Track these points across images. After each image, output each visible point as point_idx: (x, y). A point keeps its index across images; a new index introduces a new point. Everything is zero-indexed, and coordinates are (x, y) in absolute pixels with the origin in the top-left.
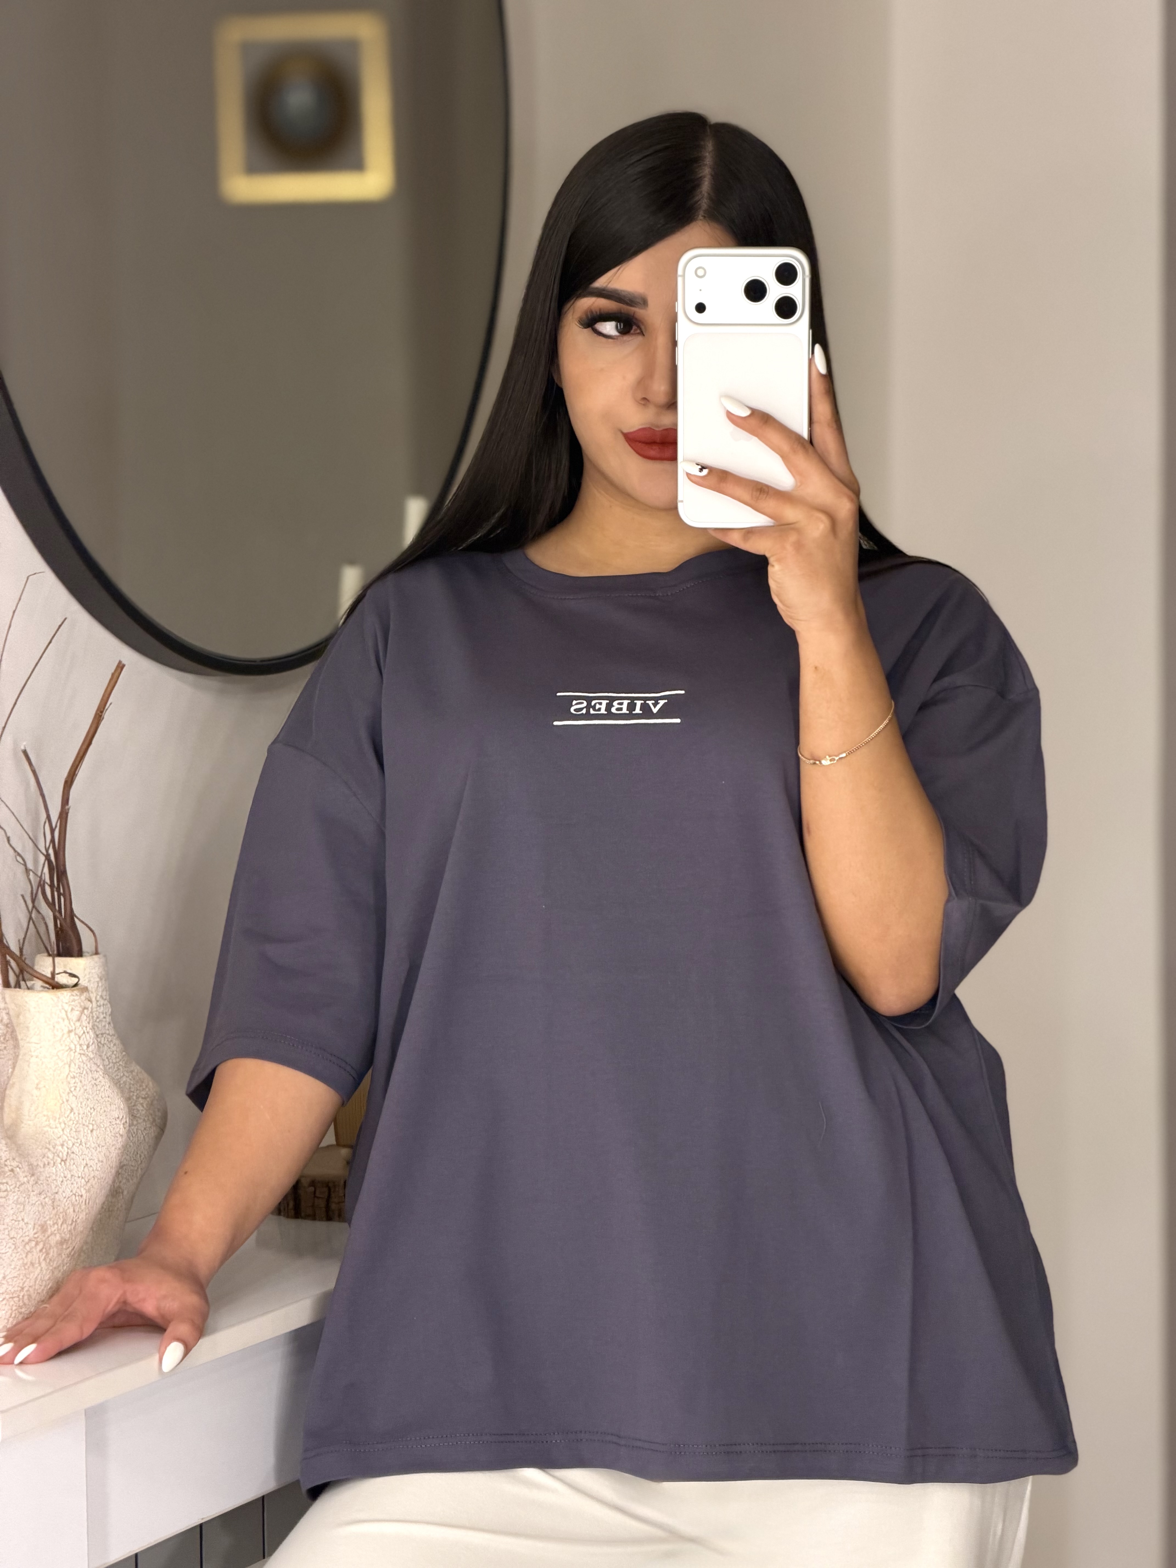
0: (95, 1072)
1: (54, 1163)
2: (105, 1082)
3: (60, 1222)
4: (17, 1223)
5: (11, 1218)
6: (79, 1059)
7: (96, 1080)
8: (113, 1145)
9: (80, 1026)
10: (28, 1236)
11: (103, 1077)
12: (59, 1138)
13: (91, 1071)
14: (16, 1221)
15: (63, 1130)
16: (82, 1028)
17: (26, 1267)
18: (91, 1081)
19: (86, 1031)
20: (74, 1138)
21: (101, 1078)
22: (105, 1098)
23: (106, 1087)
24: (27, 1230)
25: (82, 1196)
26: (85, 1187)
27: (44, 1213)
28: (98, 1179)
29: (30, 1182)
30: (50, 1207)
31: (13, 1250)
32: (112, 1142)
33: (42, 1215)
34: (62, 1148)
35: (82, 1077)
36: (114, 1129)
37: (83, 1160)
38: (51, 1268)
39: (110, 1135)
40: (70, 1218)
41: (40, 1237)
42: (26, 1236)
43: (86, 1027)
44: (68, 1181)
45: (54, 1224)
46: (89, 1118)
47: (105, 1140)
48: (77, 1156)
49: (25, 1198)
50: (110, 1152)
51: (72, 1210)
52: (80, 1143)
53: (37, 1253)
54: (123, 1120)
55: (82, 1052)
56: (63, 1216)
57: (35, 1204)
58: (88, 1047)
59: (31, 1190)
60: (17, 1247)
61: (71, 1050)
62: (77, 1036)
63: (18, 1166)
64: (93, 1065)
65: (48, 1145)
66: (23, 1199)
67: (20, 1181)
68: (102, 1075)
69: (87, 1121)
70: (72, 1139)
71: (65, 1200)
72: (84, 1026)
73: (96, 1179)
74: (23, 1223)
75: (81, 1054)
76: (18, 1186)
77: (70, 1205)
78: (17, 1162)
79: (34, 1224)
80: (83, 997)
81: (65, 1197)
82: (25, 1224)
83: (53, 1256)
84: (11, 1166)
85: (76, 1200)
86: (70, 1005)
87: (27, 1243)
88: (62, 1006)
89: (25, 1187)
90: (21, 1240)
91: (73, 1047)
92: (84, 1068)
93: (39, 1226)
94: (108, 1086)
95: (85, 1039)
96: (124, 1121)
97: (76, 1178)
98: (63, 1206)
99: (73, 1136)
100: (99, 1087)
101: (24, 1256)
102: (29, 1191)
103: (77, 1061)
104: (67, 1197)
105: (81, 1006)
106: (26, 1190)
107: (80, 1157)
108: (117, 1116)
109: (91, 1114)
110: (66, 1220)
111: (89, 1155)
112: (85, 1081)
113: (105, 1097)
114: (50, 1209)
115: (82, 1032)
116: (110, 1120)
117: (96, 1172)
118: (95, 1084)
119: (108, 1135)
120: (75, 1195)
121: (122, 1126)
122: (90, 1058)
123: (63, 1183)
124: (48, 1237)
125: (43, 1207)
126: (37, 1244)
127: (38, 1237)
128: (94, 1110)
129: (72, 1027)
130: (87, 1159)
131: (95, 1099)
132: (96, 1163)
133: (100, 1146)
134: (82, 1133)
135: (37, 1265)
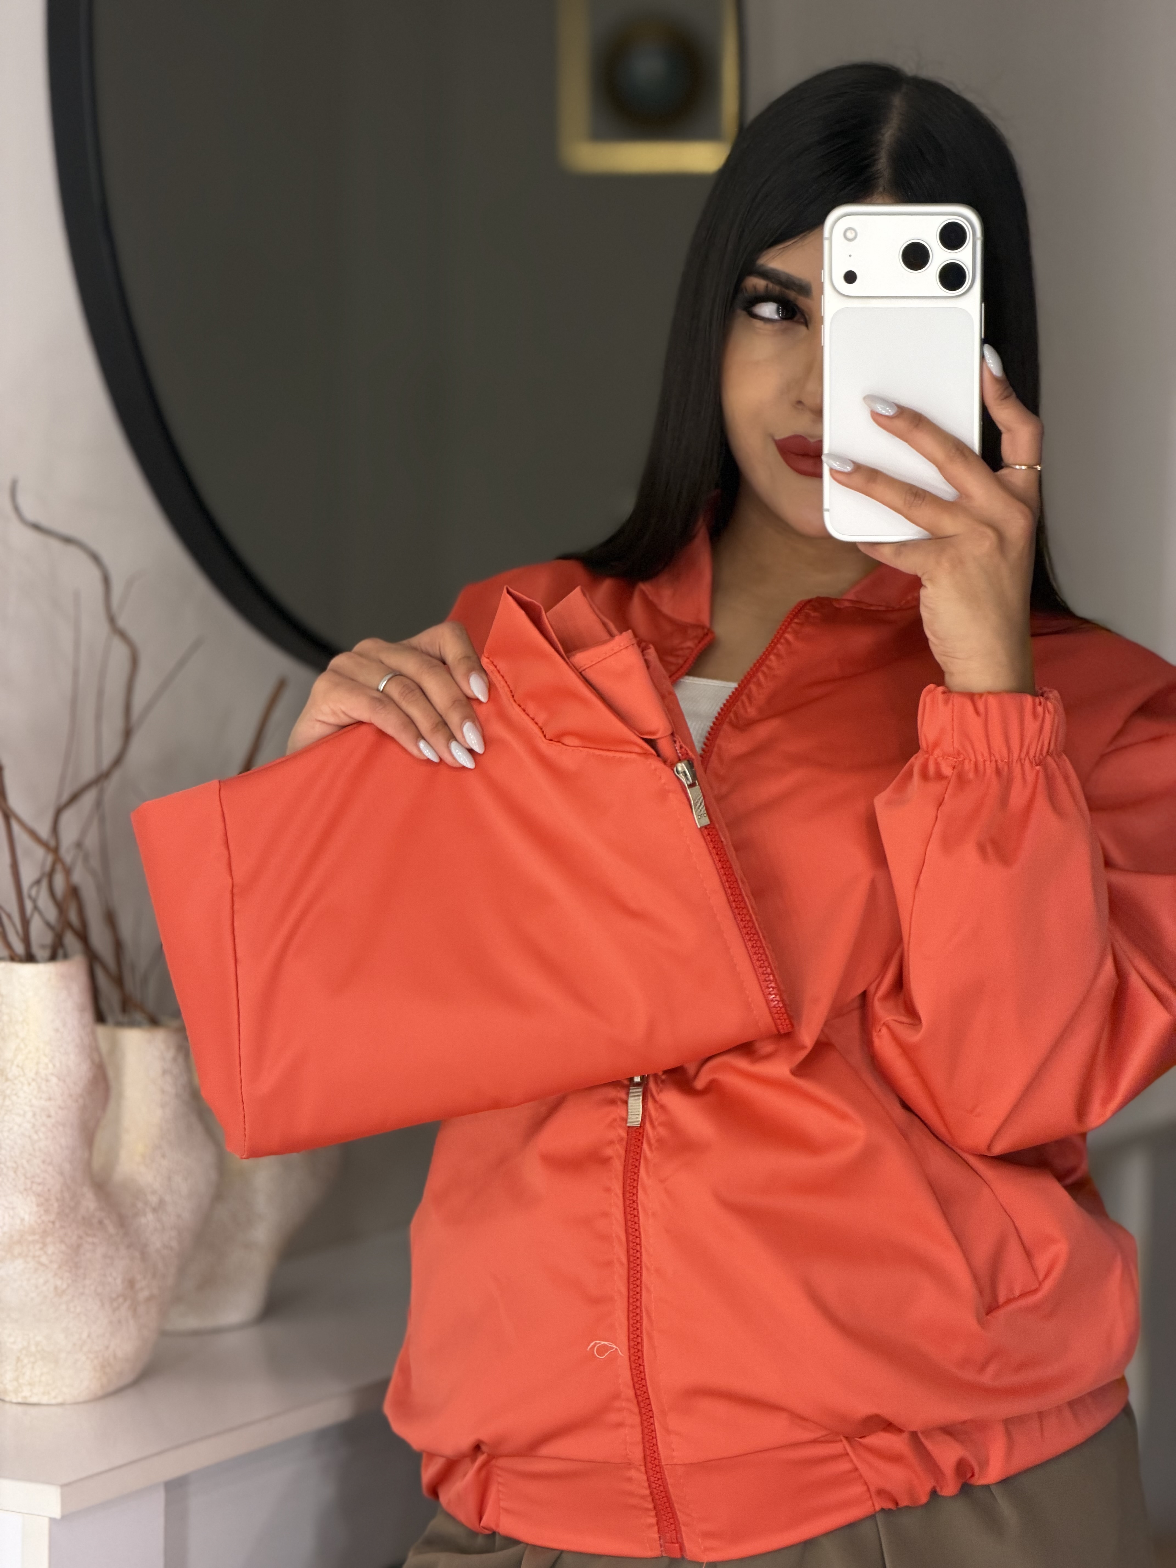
1: (144, 1213)
3: (149, 1277)
5: (98, 1273)
6: (174, 1101)
8: (206, 1194)
9: (176, 1066)
10: (116, 1292)
12: (149, 1186)
13: (186, 1114)
14: (103, 1276)
15: (155, 1177)
16: (179, 1069)
18: (185, 1125)
19: (182, 1072)
20: (166, 1186)
24: (114, 1285)
27: (133, 1267)
29: (119, 1234)
31: (99, 1307)
32: (205, 1190)
33: (130, 1269)
34: (153, 1196)
36: (207, 1176)
39: (203, 1183)
40: (160, 1272)
41: (128, 1292)
42: (113, 1292)
43: (183, 1067)
45: (143, 1279)
47: (198, 1188)
51: (162, 1263)
53: (125, 1310)
55: (178, 1094)
56: (152, 1270)
57: (123, 1258)
60: (104, 1304)
61: (166, 1092)
62: (173, 1077)
63: (106, 1217)
64: (188, 1108)
65: (137, 1194)
66: (112, 1252)
67: (108, 1233)
71: (155, 1252)
73: (188, 1231)
76: (106, 1238)
77: (160, 1259)
79: (123, 1280)
82: (113, 1279)
83: (141, 1312)
85: (167, 1253)
87: (115, 1299)
88: (157, 1044)
89: (113, 1239)
90: (108, 1296)
92: (178, 1111)
93: (128, 1281)
95: (181, 1080)
97: (167, 1229)
98: (153, 1258)
100: (193, 1132)
101: (111, 1313)
103: (172, 1104)
104: (157, 1249)
105: (177, 1045)
106: (115, 1243)
107: (172, 1207)
108: (210, 1163)
110: (155, 1274)
111: (182, 1205)
114: (139, 1262)
115: (178, 1072)
116: (203, 1167)
118: (190, 1128)
120: (165, 1247)
121: (215, 1174)
124: (137, 1293)
126: (125, 1300)
128: (188, 1156)
132: (189, 1214)
134: (174, 1181)
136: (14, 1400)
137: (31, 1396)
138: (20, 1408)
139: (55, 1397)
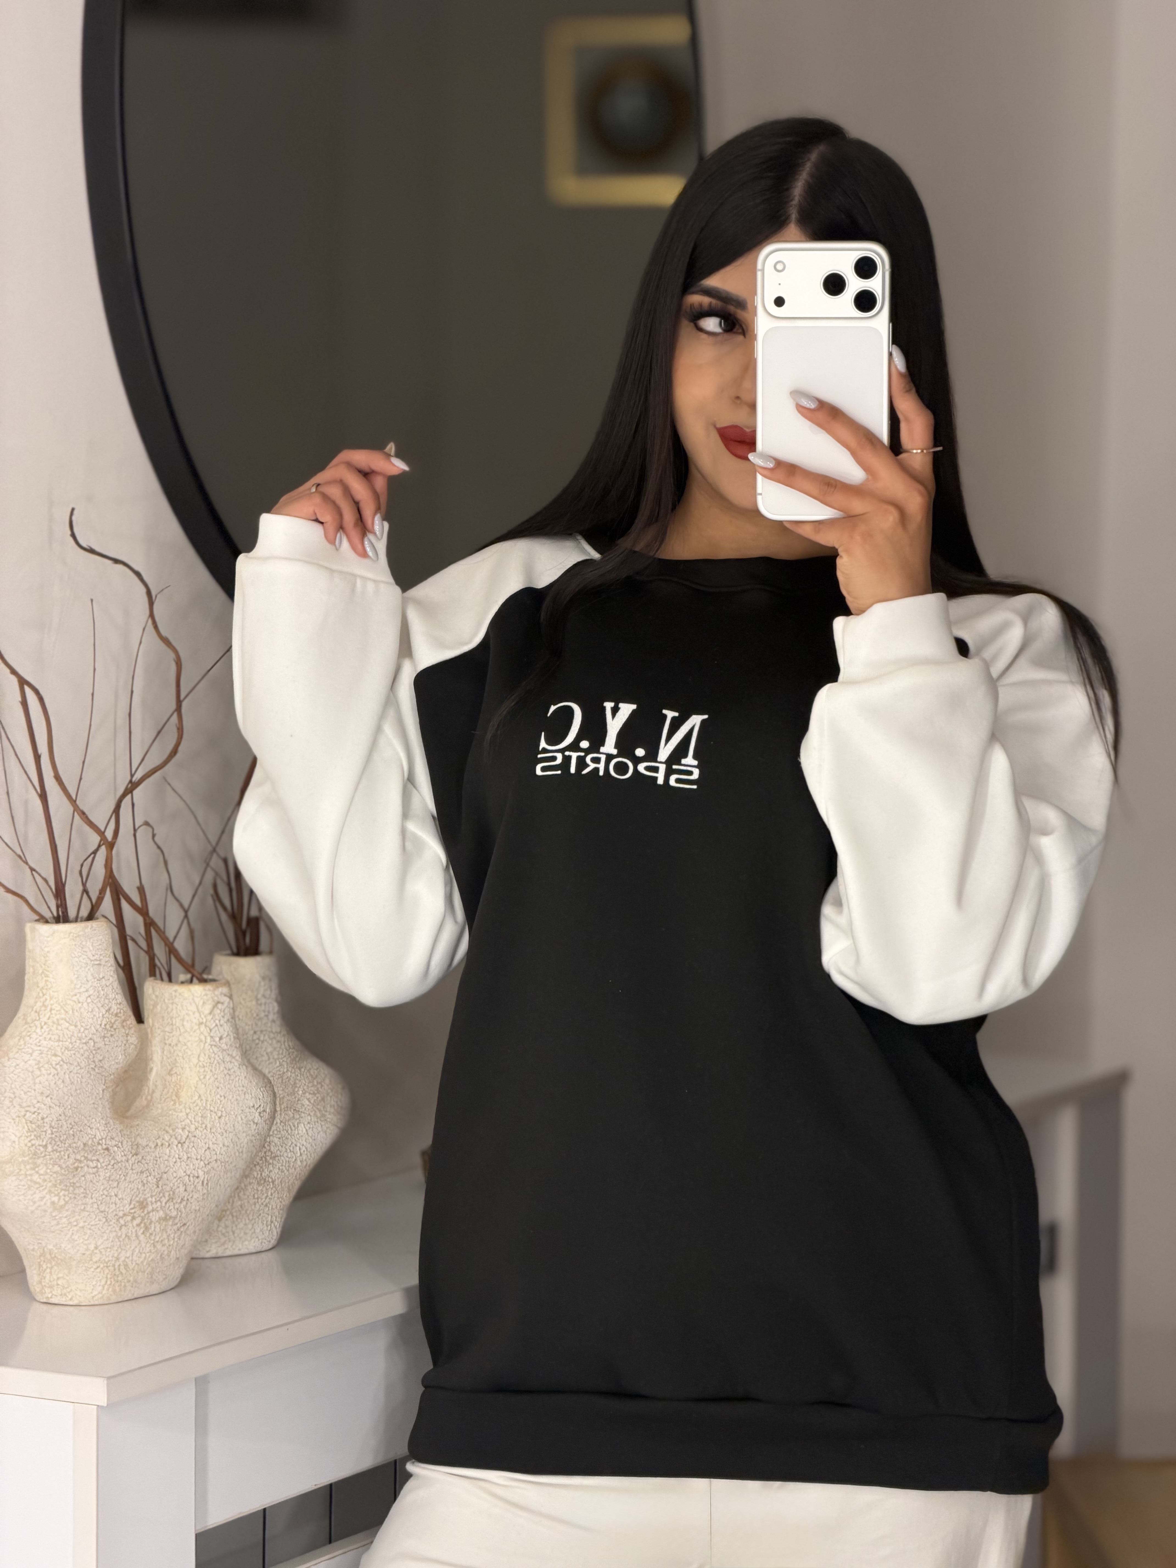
0: (229, 1063)
1: (169, 1145)
2: (241, 1073)
3: (164, 1200)
4: (109, 1198)
5: (101, 1193)
6: (209, 1050)
7: (229, 1070)
8: (243, 1132)
9: (212, 1018)
10: (123, 1211)
11: (239, 1068)
12: (181, 1122)
13: (224, 1062)
14: (107, 1196)
15: (187, 1114)
16: (214, 1021)
17: (121, 1239)
18: (223, 1070)
19: (218, 1024)
20: (198, 1122)
21: (236, 1069)
22: (239, 1088)
23: (241, 1077)
24: (121, 1205)
25: (198, 1177)
26: (203, 1169)
27: (145, 1190)
28: (221, 1163)
29: (130, 1162)
30: (154, 1185)
31: (104, 1223)
32: (243, 1129)
33: (141, 1192)
34: (183, 1131)
35: (212, 1067)
36: (246, 1117)
37: (206, 1144)
38: (152, 1242)
39: (241, 1122)
40: (179, 1197)
41: (138, 1212)
42: (119, 1211)
43: (220, 1021)
44: (183, 1162)
45: (156, 1202)
46: (218, 1105)
47: (234, 1127)
48: (199, 1140)
49: (120, 1175)
50: (239, 1139)
51: (184, 1190)
52: (204, 1127)
53: (134, 1228)
54: (259, 1109)
55: (214, 1043)
56: (169, 1195)
57: (133, 1182)
58: (221, 1038)
59: (130, 1168)
60: (109, 1220)
61: (201, 1041)
62: (208, 1029)
63: (115, 1146)
64: (226, 1056)
65: (167, 1128)
66: (118, 1176)
67: (114, 1158)
68: (238, 1066)
69: (216, 1108)
70: (196, 1124)
71: (175, 1180)
72: (216, 1019)
73: (219, 1162)
74: (117, 1199)
75: (211, 1045)
76: (112, 1164)
77: (181, 1185)
78: (116, 1141)
79: (131, 1200)
80: (217, 992)
81: (175, 1178)
82: (119, 1199)
83: (154, 1230)
84: (105, 1144)
85: (190, 1181)
86: (202, 999)
87: (122, 1217)
88: (193, 999)
89: (122, 1165)
90: (114, 1214)
91: (203, 1038)
92: (215, 1059)
93: (138, 1202)
94: (244, 1077)
95: (218, 1032)
96: (262, 1109)
97: (193, 1160)
98: (172, 1185)
99: (197, 1120)
100: (232, 1077)
101: (117, 1229)
102: (127, 1169)
103: (208, 1052)
104: (178, 1177)
105: (214, 1001)
106: (123, 1168)
107: (202, 1141)
108: (252, 1105)
109: (221, 1101)
110: (173, 1199)
111: (214, 1140)
112: (215, 1070)
113: (239, 1086)
114: (153, 1186)
115: (214, 1025)
116: (242, 1108)
117: (220, 1156)
118: (228, 1073)
119: (238, 1122)
120: (189, 1176)
121: (257, 1114)
122: (224, 1050)
123: (176, 1164)
124: (148, 1213)
125: (144, 1185)
127: (135, 1212)
128: (225, 1098)
129: (202, 1019)
130: (211, 1143)
131: (227, 1087)
132: (221, 1148)
133: (228, 1132)
134: (208, 1119)
135: (133, 1238)
136: (42, 1301)
137: (51, 1297)
138: (45, 1307)
139: (71, 1299)
